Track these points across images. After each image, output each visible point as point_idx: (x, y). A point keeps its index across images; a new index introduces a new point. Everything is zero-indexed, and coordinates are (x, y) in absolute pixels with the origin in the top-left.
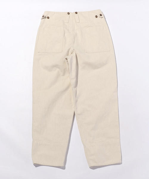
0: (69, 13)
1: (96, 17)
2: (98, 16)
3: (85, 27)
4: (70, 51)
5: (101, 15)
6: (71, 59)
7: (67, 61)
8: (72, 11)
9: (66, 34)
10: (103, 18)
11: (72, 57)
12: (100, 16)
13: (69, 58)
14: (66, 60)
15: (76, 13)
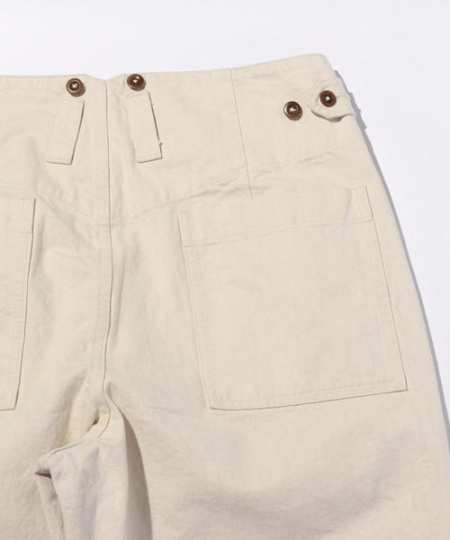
0: (76, 87)
1: (294, 111)
2: (310, 103)
3: (205, 193)
4: (80, 399)
5: (328, 99)
6: (89, 477)
7: (54, 496)
8: (104, 70)
9: (49, 256)
10: (349, 122)
11: (95, 455)
12: (325, 110)
13: (67, 465)
14: (39, 480)
15: (137, 83)
